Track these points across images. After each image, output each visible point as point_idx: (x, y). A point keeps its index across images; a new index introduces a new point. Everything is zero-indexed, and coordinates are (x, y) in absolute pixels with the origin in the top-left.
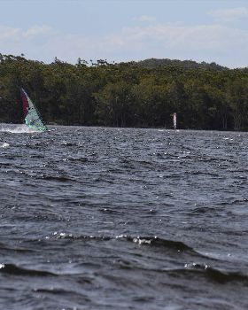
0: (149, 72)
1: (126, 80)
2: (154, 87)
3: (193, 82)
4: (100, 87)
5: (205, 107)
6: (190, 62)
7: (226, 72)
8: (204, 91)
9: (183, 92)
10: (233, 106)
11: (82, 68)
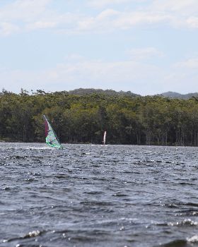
0: (78, 99)
1: (59, 105)
2: (82, 111)
3: (113, 106)
4: (39, 112)
5: (123, 126)
6: (111, 91)
7: (139, 98)
8: (122, 114)
9: (106, 114)
10: (145, 125)
11: (24, 96)
